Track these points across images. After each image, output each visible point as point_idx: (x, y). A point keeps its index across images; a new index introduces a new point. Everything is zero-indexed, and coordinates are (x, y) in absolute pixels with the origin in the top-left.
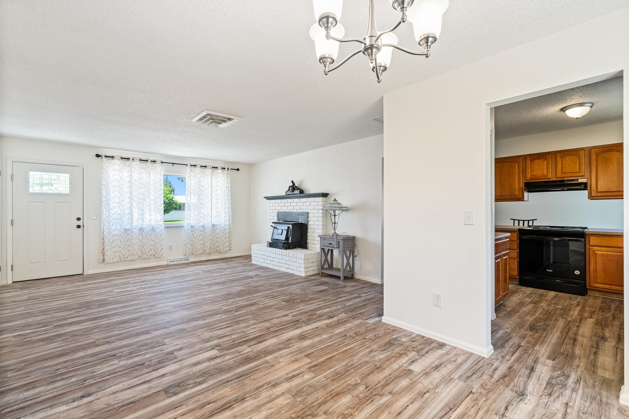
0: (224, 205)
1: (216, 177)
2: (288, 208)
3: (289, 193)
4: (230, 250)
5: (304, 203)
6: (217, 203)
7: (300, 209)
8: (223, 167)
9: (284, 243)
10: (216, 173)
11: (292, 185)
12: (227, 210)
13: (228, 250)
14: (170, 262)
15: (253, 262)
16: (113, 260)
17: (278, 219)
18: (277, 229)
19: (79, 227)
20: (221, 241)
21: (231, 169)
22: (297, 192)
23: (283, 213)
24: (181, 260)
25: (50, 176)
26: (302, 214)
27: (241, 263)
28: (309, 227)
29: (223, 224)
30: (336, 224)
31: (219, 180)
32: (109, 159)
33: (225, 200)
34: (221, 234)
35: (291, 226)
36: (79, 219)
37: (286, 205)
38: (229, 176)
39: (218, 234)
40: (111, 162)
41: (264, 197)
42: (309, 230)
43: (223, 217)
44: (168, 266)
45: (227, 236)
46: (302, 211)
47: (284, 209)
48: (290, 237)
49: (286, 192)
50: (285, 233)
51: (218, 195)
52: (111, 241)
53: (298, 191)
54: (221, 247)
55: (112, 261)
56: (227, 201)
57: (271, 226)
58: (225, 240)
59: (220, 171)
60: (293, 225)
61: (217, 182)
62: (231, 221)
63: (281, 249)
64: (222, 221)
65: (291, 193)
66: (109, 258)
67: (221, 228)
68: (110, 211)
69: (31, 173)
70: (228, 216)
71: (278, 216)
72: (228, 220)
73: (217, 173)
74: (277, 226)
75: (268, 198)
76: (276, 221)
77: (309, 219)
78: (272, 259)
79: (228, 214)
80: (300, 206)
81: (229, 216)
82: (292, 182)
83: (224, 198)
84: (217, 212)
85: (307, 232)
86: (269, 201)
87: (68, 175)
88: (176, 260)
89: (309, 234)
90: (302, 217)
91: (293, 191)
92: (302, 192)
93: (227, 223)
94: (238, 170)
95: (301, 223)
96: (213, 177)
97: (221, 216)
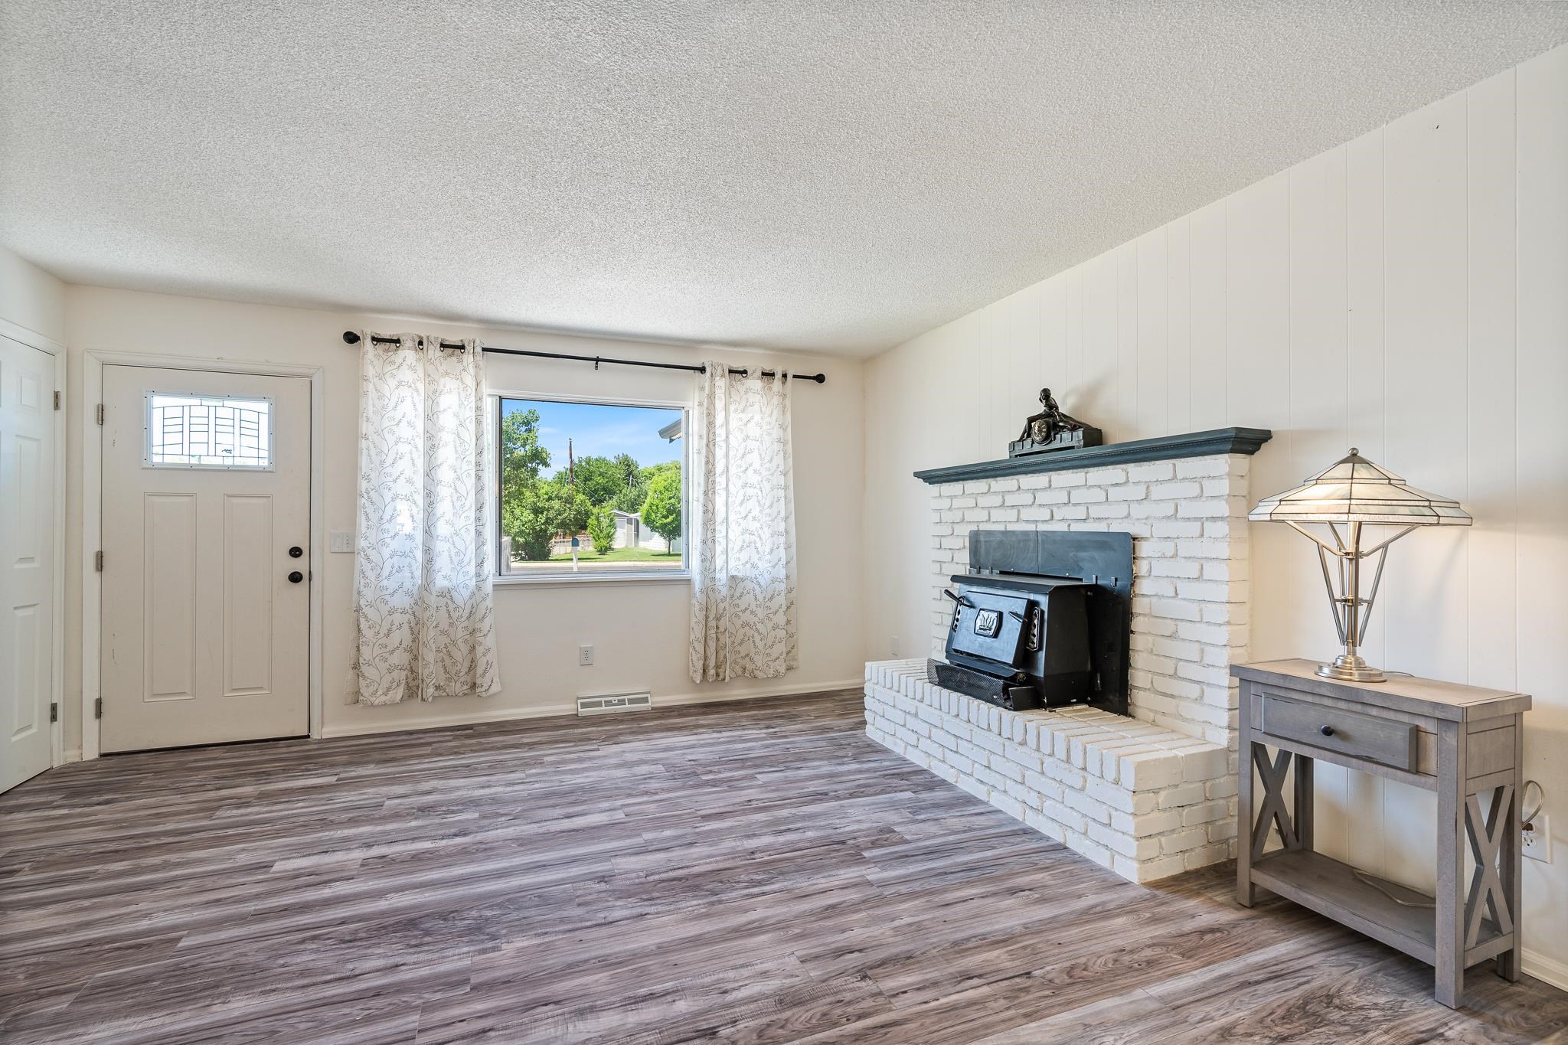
0: (771, 506)
1: (741, 408)
2: (1023, 516)
3: (1027, 448)
4: (789, 669)
5: (1111, 490)
6: (746, 499)
7: (1084, 520)
8: (767, 369)
9: (1012, 680)
10: (742, 389)
11: (1040, 408)
12: (782, 527)
13: (782, 670)
14: (584, 705)
15: (872, 732)
16: (388, 697)
17: (976, 563)
18: (972, 606)
19: (295, 578)
20: (757, 638)
21: (795, 377)
22: (1065, 438)
23: (999, 538)
24: (621, 703)
25: (212, 410)
26: (1104, 542)
27: (824, 730)
28: (1139, 606)
29: (766, 575)
30: (1362, 609)
31: (752, 418)
32: (388, 351)
33: (772, 489)
34: (759, 611)
35: (1043, 601)
36: (296, 552)
37: (1010, 500)
38: (788, 402)
39: (748, 612)
40: (392, 358)
41: (917, 475)
42: (1138, 624)
43: (768, 550)
44: (575, 720)
45: (781, 619)
46: (1101, 527)
47: (1003, 521)
48: (1042, 655)
49: (1013, 445)
50: (1012, 629)
51: (750, 471)
52: (384, 631)
53: (1080, 433)
54: (759, 660)
55: (383, 698)
56: (782, 493)
57: (947, 592)
58: (773, 633)
59: (755, 383)
60: (1055, 594)
61: (746, 425)
62: (793, 564)
63: (992, 702)
64: (763, 566)
65: (1037, 448)
66: (372, 689)
67: (758, 590)
68: (385, 526)
69: (158, 401)
70: (782, 547)
71: (974, 551)
72: (783, 561)
73: (746, 393)
74: (973, 597)
75: (931, 477)
76: (963, 570)
77: (1141, 567)
78: (951, 742)
79: (782, 540)
80: (1087, 505)
81: (788, 548)
82: (1046, 395)
83: (769, 481)
84: (745, 531)
85: (1126, 632)
86: (934, 489)
87: (264, 407)
88: (603, 699)
89: (1137, 642)
90: (1096, 554)
91: (1047, 438)
92: (1094, 437)
93: (782, 573)
94: (820, 378)
95: (1095, 588)
96: (732, 408)
97: (758, 544)
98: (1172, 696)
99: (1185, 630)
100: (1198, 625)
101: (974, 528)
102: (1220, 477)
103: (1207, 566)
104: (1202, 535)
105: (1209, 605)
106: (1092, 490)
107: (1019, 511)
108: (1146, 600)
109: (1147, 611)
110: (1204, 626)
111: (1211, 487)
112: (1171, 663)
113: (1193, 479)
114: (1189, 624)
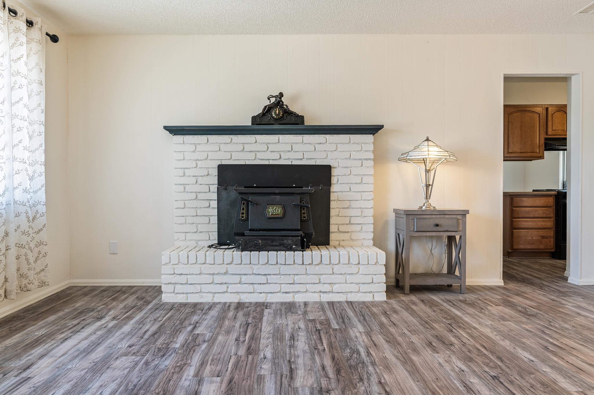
53: (302, 118)
98: (348, 232)
99: (354, 204)
100: (361, 201)
101: (219, 163)
102: (370, 143)
103: (364, 178)
104: (362, 166)
105: (365, 193)
106: (306, 145)
107: (256, 154)
108: (335, 194)
109: (336, 199)
110: (362, 201)
111: (365, 147)
112: (348, 219)
113: (358, 143)
114: (356, 202)
